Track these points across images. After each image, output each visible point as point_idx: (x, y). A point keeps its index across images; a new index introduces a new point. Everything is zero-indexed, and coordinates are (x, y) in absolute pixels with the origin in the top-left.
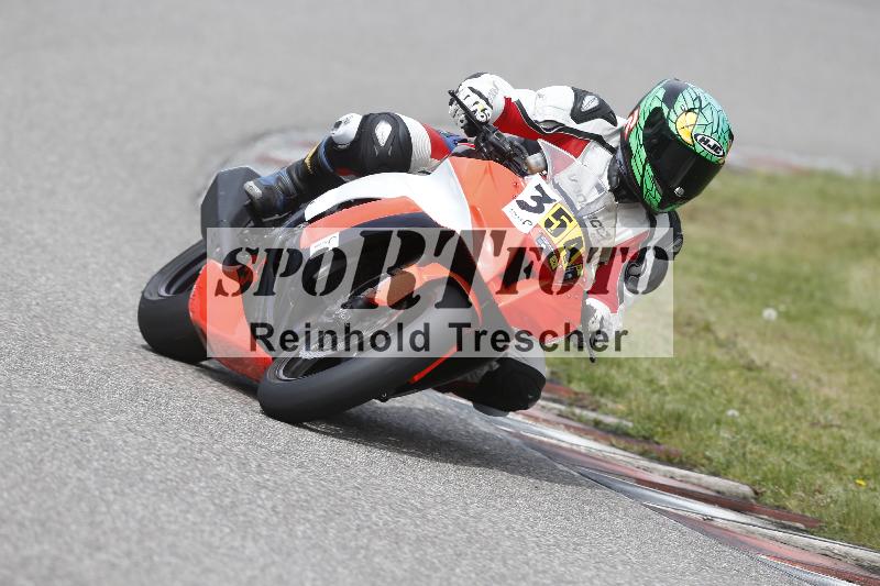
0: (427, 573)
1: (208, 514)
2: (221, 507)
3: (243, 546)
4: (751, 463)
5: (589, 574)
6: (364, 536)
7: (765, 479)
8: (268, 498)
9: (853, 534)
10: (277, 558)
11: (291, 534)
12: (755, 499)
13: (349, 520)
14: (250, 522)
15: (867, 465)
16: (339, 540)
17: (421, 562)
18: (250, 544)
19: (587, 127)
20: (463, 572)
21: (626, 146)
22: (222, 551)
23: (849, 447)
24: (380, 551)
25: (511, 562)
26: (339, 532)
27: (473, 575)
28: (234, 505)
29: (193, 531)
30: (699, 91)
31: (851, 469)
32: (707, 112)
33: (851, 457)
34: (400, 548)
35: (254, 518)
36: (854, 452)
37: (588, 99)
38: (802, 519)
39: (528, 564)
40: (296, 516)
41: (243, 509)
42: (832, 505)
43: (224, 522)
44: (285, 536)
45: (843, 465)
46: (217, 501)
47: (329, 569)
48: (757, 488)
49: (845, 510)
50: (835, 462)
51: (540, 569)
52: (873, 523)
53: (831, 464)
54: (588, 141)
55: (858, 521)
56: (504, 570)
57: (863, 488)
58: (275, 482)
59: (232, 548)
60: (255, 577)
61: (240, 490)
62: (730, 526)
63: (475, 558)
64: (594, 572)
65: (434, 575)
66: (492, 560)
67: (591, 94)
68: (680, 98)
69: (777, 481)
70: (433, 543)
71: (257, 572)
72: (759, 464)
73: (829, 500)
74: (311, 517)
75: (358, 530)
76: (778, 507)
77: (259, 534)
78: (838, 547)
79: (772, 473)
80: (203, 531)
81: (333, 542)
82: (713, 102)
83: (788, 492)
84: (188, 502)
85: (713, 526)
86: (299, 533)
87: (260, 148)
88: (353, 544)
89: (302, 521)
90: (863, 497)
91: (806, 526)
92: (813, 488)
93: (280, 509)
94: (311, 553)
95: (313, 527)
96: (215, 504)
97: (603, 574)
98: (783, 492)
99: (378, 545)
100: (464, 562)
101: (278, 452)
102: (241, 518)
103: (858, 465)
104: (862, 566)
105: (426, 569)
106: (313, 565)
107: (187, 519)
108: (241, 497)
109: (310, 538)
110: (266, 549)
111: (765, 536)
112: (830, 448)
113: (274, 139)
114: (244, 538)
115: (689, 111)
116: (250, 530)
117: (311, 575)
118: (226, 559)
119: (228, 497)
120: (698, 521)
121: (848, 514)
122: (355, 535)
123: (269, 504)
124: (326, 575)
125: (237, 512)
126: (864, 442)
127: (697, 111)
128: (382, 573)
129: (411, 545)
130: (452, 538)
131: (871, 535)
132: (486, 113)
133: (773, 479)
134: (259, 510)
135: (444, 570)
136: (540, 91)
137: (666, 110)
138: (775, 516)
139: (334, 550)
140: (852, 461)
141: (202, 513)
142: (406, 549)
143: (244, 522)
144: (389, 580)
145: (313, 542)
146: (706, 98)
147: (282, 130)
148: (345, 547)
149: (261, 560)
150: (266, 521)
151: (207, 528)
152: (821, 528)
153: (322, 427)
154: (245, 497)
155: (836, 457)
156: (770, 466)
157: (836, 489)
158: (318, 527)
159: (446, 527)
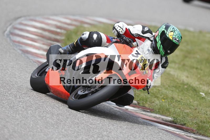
0: (60, 122)
1: (7, 108)
2: (10, 106)
3: (16, 116)
4: (137, 96)
5: (98, 122)
6: (45, 113)
7: (140, 99)
8: (22, 105)
9: (161, 113)
10: (24, 119)
11: (27, 113)
12: (138, 104)
13: (41, 110)
14: (17, 110)
15: (164, 96)
16: (39, 115)
17: (58, 120)
18: (17, 115)
19: (146, 35)
20: (68, 122)
21: (155, 40)
22: (11, 117)
23: (160, 92)
24: (49, 117)
25: (80, 120)
26: (39, 112)
27: (71, 123)
28: (13, 106)
29: (4, 113)
30: (174, 27)
31: (161, 97)
32: (176, 32)
33: (161, 94)
34: (53, 116)
35: (18, 109)
36: (161, 93)
37: (146, 28)
38: (149, 109)
39: (84, 120)
40: (29, 109)
41: (16, 107)
42: (156, 106)
43: (11, 110)
44: (26, 114)
45: (159, 96)
46: (9, 105)
47: (36, 121)
48: (138, 102)
49: (159, 107)
50: (157, 95)
51: (87, 121)
52: (166, 110)
53: (156, 96)
54: (146, 39)
55: (162, 110)
56: (78, 122)
57: (163, 102)
58: (23, 101)
59: (13, 116)
60: (19, 123)
61: (15, 102)
62: (132, 111)
63: (71, 119)
64: (100, 122)
65: (61, 123)
66: (75, 119)
67: (147, 27)
68: (169, 28)
69: (143, 100)
70: (61, 115)
71: (19, 122)
72: (139, 96)
73: (155, 104)
74: (32, 109)
75: (43, 112)
76: (143, 106)
77: (20, 113)
78: (158, 116)
79: (142, 98)
80: (6, 113)
81: (37, 115)
82: (177, 29)
83: (146, 103)
84: (2, 106)
85: (127, 111)
86: (29, 113)
87: (19, 21)
88: (42, 115)
89: (30, 110)
90: (164, 104)
91: (150, 111)
92: (152, 102)
93: (25, 107)
94: (32, 118)
95: (32, 111)
96: (9, 106)
97: (102, 122)
98: (144, 102)
99: (48, 116)
100: (69, 120)
101: (24, 94)
102: (15, 109)
103: (163, 96)
104: (163, 120)
105: (59, 121)
106: (33, 121)
107: (2, 110)
108: (15, 104)
109: (32, 114)
110: (21, 117)
111: (140, 113)
112: (156, 92)
113: (22, 19)
114: (16, 114)
115: (172, 31)
116: (17, 112)
117: (32, 123)
118: (12, 119)
119: (12, 104)
120: (125, 110)
121: (160, 108)
122: (42, 113)
123: (22, 106)
124: (36, 123)
125: (14, 108)
126: (164, 91)
127: (173, 31)
128: (49, 122)
129: (56, 116)
130: (66, 114)
131: (166, 113)
132: (122, 32)
133: (142, 100)
134: (20, 107)
135: (64, 121)
136: (134, 26)
137: (166, 31)
138: (143, 108)
139: (38, 117)
140: (161, 95)
141: (6, 108)
142: (55, 116)
143: (16, 110)
144: (51, 124)
145: (32, 115)
146: (176, 28)
147: (24, 16)
148: (40, 116)
149: (20, 119)
150: (21, 110)
151: (7, 112)
152: (154, 111)
153: (83, 111)
154: (16, 104)
155: (157, 94)
156: (141, 96)
157: (157, 102)
158: (34, 111)
159: (64, 111)
